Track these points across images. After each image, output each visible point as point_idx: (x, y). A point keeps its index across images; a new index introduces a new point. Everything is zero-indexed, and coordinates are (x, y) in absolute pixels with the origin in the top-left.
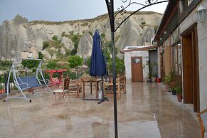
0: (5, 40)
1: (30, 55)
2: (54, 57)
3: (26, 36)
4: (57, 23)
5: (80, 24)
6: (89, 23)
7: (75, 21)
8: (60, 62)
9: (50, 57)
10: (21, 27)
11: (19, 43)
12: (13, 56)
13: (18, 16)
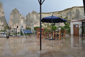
0: (29, 20)
1: (37, 26)
2: (46, 27)
3: (36, 18)
4: (48, 13)
5: (57, 13)
6: (61, 13)
7: (55, 12)
8: (48, 29)
9: (44, 26)
10: (34, 15)
11: (33, 21)
12: (31, 26)
13: (33, 11)
